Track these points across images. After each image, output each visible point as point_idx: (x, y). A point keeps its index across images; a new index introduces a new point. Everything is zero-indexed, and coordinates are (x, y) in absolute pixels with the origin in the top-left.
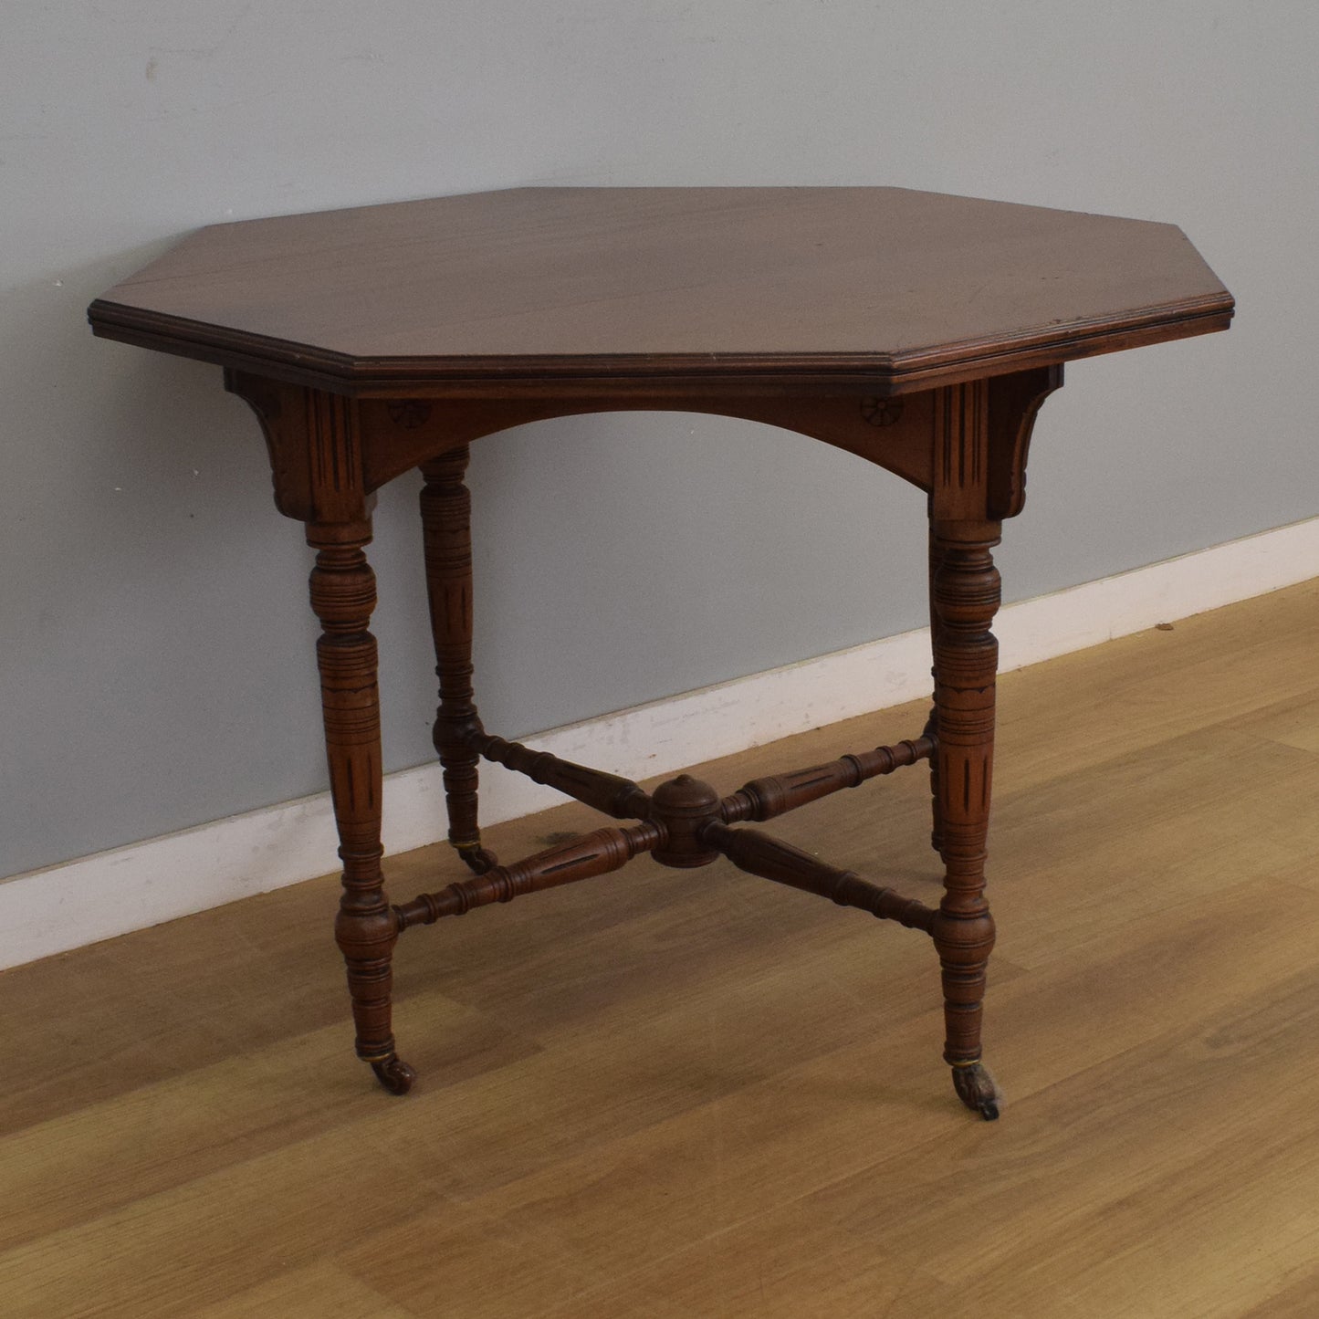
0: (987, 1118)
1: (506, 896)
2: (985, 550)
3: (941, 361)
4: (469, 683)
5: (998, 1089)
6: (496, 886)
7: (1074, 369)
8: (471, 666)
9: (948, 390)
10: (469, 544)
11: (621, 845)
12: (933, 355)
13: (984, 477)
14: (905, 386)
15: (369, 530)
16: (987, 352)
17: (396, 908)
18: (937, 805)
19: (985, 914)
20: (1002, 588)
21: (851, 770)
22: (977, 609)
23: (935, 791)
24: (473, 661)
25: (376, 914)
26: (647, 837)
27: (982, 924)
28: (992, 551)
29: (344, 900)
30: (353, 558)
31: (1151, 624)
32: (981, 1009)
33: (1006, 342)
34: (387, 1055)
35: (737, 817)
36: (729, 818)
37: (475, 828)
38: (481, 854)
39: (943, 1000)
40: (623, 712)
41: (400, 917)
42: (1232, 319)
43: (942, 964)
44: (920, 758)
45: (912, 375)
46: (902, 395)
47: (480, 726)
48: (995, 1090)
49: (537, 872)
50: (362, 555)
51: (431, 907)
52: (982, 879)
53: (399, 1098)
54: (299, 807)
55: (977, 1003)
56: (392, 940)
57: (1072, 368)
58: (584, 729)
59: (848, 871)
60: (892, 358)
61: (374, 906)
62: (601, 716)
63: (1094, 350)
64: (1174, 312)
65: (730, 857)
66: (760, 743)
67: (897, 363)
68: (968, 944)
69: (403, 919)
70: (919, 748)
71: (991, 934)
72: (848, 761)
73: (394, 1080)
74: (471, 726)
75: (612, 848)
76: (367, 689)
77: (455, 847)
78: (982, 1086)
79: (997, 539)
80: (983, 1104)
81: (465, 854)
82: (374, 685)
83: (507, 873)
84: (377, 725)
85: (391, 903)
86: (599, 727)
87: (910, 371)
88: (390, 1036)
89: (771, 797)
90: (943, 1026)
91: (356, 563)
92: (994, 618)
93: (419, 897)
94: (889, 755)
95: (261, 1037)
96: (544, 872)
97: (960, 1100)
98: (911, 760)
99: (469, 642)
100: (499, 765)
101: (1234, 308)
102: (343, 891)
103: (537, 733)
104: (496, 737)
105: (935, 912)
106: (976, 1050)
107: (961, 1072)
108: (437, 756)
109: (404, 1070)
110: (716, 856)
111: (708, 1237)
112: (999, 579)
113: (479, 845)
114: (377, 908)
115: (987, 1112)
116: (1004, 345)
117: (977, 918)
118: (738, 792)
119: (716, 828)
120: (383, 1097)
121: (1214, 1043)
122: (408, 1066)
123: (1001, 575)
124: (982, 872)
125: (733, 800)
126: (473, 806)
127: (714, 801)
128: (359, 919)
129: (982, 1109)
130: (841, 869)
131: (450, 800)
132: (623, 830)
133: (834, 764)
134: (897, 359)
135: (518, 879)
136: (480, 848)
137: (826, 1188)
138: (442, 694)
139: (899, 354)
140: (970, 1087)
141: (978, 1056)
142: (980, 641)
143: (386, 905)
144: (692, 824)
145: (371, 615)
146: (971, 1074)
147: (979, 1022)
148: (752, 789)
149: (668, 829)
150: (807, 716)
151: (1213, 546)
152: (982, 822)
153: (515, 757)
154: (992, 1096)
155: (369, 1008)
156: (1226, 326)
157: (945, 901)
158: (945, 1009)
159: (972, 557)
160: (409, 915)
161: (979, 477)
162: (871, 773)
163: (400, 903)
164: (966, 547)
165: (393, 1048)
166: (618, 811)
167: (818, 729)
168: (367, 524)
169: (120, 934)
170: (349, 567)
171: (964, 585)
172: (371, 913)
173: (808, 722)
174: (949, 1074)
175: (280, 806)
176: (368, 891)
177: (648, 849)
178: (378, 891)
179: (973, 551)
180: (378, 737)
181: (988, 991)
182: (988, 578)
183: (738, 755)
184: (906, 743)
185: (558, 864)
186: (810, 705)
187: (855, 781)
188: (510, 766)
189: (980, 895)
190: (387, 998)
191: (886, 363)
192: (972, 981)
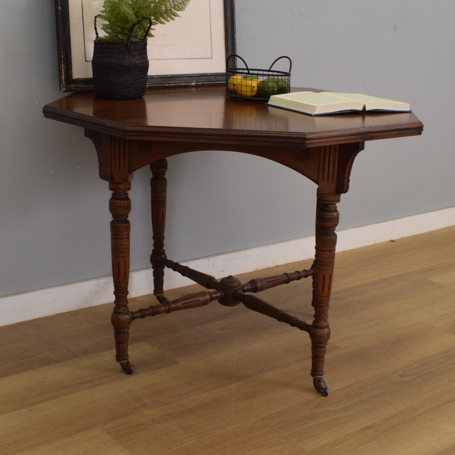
0: (324, 396)
1: (168, 311)
2: (335, 204)
3: (323, 137)
4: (163, 242)
5: (328, 386)
6: (166, 307)
7: (368, 144)
8: (164, 237)
9: (325, 147)
10: (165, 197)
11: (208, 297)
12: (321, 135)
13: (335, 180)
14: (310, 145)
15: (130, 186)
16: (339, 135)
17: (131, 312)
18: (314, 292)
19: (327, 327)
20: (339, 217)
21: (286, 278)
22: (331, 224)
23: (313, 287)
24: (165, 235)
25: (125, 314)
26: (217, 295)
27: (326, 330)
28: (337, 204)
29: (115, 309)
30: (124, 195)
31: (388, 240)
32: (324, 359)
33: (345, 133)
34: (126, 361)
35: (248, 290)
36: (244, 291)
37: (162, 290)
39: (311, 355)
40: (214, 256)
41: (133, 316)
42: (422, 132)
43: (312, 343)
44: (310, 275)
45: (313, 141)
46: (309, 148)
47: (166, 257)
48: (327, 386)
49: (179, 304)
50: (127, 194)
51: (144, 313)
52: (327, 315)
53: (128, 375)
54: (106, 279)
55: (323, 357)
56: (130, 323)
57: (367, 143)
58: (201, 261)
59: (283, 310)
60: (306, 135)
61: (124, 311)
62: (206, 257)
63: (375, 138)
64: (403, 127)
65: (244, 303)
66: (258, 269)
67: (308, 137)
68: (321, 337)
69: (134, 316)
70: (309, 273)
71: (329, 334)
72: (285, 275)
73: (128, 370)
74: (163, 256)
75: (205, 298)
76: (126, 239)
77: (155, 296)
78: (323, 385)
79: (338, 201)
80: (323, 391)
81: (158, 298)
82: (128, 238)
83: (170, 304)
84: (129, 251)
85: (130, 311)
86: (206, 260)
87: (312, 139)
88: (127, 355)
89: (259, 285)
90: (311, 364)
91: (125, 197)
92: (336, 227)
93: (140, 309)
94: (299, 274)
95: (86, 353)
96: (182, 304)
97: (315, 389)
98: (306, 276)
99: (164, 228)
100: (171, 269)
101: (423, 128)
102: (114, 305)
103: (185, 261)
104: (170, 260)
105: (310, 325)
106: (322, 372)
107: (316, 380)
108: (151, 265)
109: (131, 367)
110: (239, 303)
111: (227, 429)
112: (339, 214)
114: (125, 312)
115: (324, 394)
116: (345, 134)
117: (324, 328)
118: (249, 282)
119: (239, 294)
120: (123, 375)
121: (402, 376)
122: (133, 365)
123: (339, 213)
124: (327, 313)
125: (246, 285)
126: (162, 283)
127: (240, 285)
128: (119, 315)
129: (322, 392)
130: (281, 309)
131: (155, 280)
132: (209, 292)
133: (281, 275)
134: (308, 135)
135: (173, 306)
136: (163, 297)
137: (268, 415)
138: (154, 245)
139: (309, 134)
140: (319, 385)
141: (322, 375)
142: (331, 235)
143: (128, 311)
144: (232, 292)
145: (129, 214)
146: (319, 381)
147: (323, 364)
148: (253, 282)
149: (224, 293)
150: (274, 262)
151: (410, 216)
152: (328, 296)
153: (176, 267)
154: (326, 389)
155: (121, 345)
156: (420, 134)
157: (314, 322)
158: (312, 358)
159: (330, 206)
160: (136, 315)
161: (334, 179)
162: (293, 280)
163: (133, 311)
164: (328, 203)
165: (128, 359)
166: (208, 286)
167: (277, 266)
168: (129, 184)
169: (44, 317)
170: (123, 198)
171: (326, 215)
172: (123, 314)
173: (274, 264)
174: (312, 380)
175: (99, 278)
176: (123, 306)
177: (217, 299)
178: (126, 306)
179: (330, 204)
180: (129, 255)
181: (326, 354)
182: (335, 214)
183: (251, 273)
184: (305, 271)
185: (187, 302)
186: (275, 258)
187: (287, 282)
188: (174, 270)
189: (326, 320)
190: (127, 342)
191: (304, 136)
192: (321, 349)
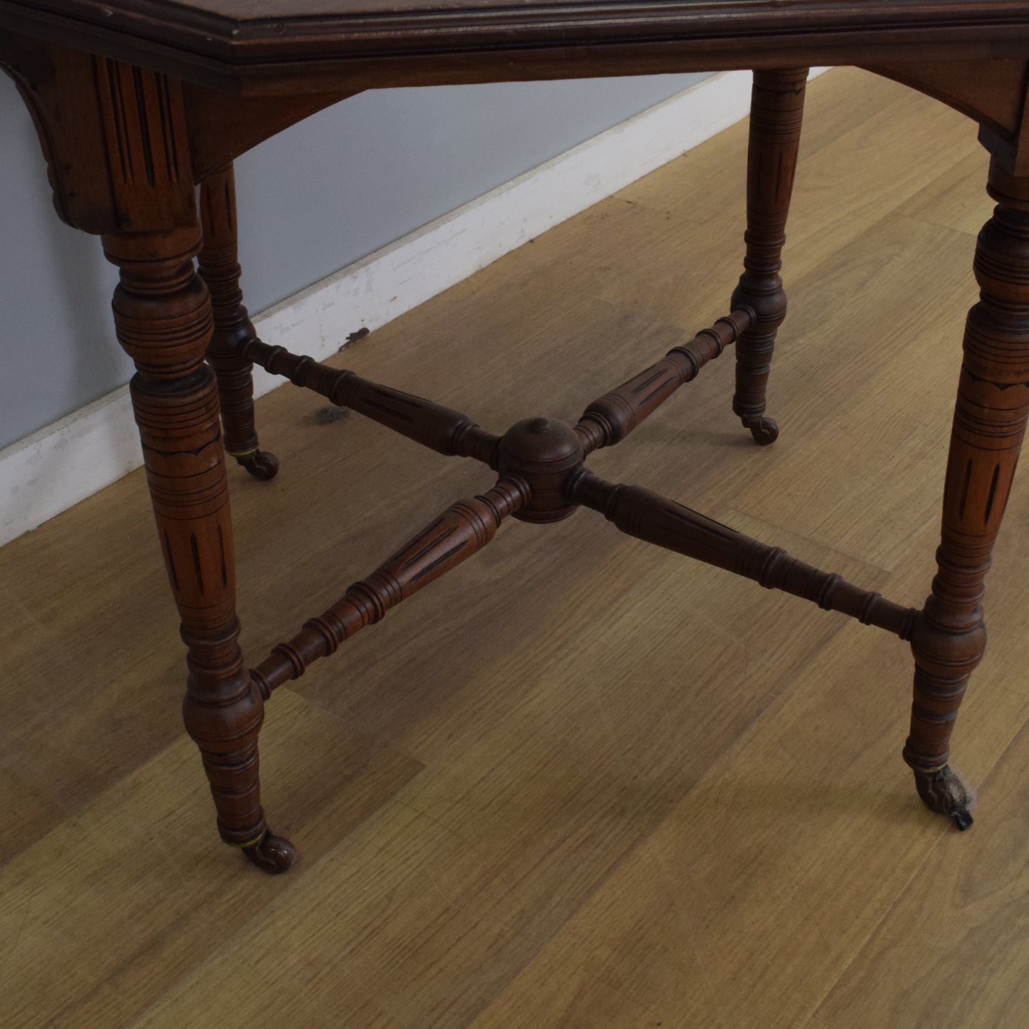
0: (961, 829)
1: (375, 618)
4: (237, 286)
6: (363, 609)
11: (486, 519)
19: (982, 626)
21: (687, 365)
25: (239, 701)
26: (509, 499)
35: (592, 448)
38: (260, 458)
41: (262, 685)
49: (405, 578)
51: (295, 658)
53: (278, 878)
55: (950, 714)
61: (235, 694)
62: (345, 269)
69: (266, 685)
73: (269, 860)
75: (478, 526)
77: (233, 455)
78: (953, 791)
80: (956, 813)
86: (346, 282)
89: (621, 418)
94: (717, 340)
96: (413, 578)
99: (235, 242)
107: (926, 777)
109: (281, 847)
113: (257, 451)
114: (239, 695)
115: (959, 821)
140: (939, 793)
146: (941, 780)
149: (530, 486)
150: (522, 231)
154: (965, 803)
160: (270, 678)
162: (703, 362)
167: (531, 241)
170: (174, 289)
172: (233, 702)
173: (523, 236)
176: (227, 678)
177: (512, 512)
186: (525, 220)
187: (691, 375)
